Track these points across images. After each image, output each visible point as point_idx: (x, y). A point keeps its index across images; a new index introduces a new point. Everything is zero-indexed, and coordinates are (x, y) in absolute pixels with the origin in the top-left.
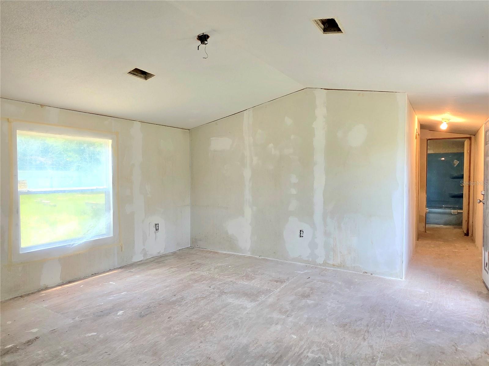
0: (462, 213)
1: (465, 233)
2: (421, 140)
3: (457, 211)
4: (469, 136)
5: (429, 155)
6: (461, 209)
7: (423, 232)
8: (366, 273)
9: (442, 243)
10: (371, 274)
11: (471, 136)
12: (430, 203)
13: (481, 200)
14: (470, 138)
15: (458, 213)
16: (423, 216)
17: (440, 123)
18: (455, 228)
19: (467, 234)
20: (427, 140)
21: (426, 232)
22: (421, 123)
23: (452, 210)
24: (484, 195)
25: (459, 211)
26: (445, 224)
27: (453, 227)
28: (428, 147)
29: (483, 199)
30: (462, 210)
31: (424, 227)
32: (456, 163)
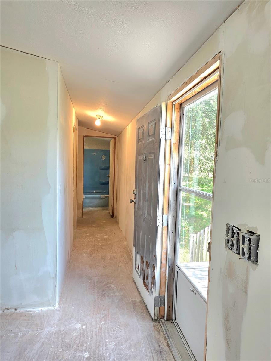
0: (108, 197)
1: (111, 215)
2: (79, 136)
3: (104, 195)
4: (114, 136)
5: (85, 150)
6: (108, 193)
7: (81, 217)
8: (8, 309)
9: (96, 229)
10: (16, 310)
11: (116, 137)
12: (86, 190)
13: (133, 199)
14: (115, 138)
15: (106, 197)
16: (80, 203)
17: (95, 119)
18: (103, 210)
19: (112, 216)
20: (84, 136)
21: (83, 217)
22: (79, 119)
23: (101, 195)
24: (135, 194)
25: (106, 196)
26: (96, 207)
27: (102, 208)
28: (84, 143)
29: (134, 199)
30: (109, 195)
31: (81, 214)
32: (104, 157)
